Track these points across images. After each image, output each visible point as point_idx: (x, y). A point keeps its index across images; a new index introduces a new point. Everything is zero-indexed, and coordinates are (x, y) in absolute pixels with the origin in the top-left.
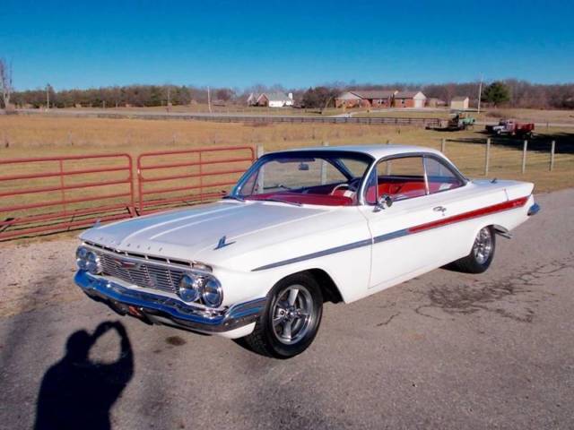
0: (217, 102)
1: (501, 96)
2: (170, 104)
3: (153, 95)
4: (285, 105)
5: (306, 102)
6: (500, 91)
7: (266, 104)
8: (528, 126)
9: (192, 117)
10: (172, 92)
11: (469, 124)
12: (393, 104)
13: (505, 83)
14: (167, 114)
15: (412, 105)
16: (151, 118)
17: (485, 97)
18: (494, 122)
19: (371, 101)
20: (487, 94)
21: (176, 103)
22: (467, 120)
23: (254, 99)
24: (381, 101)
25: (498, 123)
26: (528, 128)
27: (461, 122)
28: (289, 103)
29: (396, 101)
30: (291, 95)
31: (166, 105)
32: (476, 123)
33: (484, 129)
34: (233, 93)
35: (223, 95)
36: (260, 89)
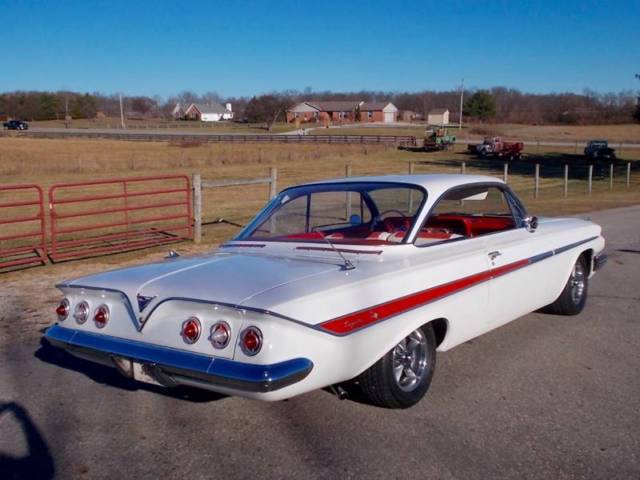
0: (131, 114)
1: (486, 109)
2: (68, 118)
3: (44, 105)
4: (222, 119)
5: (250, 115)
6: (485, 104)
7: (197, 117)
8: (517, 144)
9: (99, 135)
10: (71, 101)
11: (448, 143)
12: (358, 117)
13: (491, 93)
14: (66, 130)
15: (381, 119)
16: (44, 136)
17: (468, 109)
18: (478, 141)
19: (330, 113)
20: (470, 106)
21: (77, 116)
22: (447, 139)
23: (182, 111)
24: (343, 114)
25: (482, 142)
26: (517, 148)
27: (439, 141)
28: (227, 116)
29: (362, 114)
30: (229, 107)
31: (63, 118)
32: (456, 141)
33: (465, 148)
34: (155, 103)
35: (140, 106)
36: (189, 98)
